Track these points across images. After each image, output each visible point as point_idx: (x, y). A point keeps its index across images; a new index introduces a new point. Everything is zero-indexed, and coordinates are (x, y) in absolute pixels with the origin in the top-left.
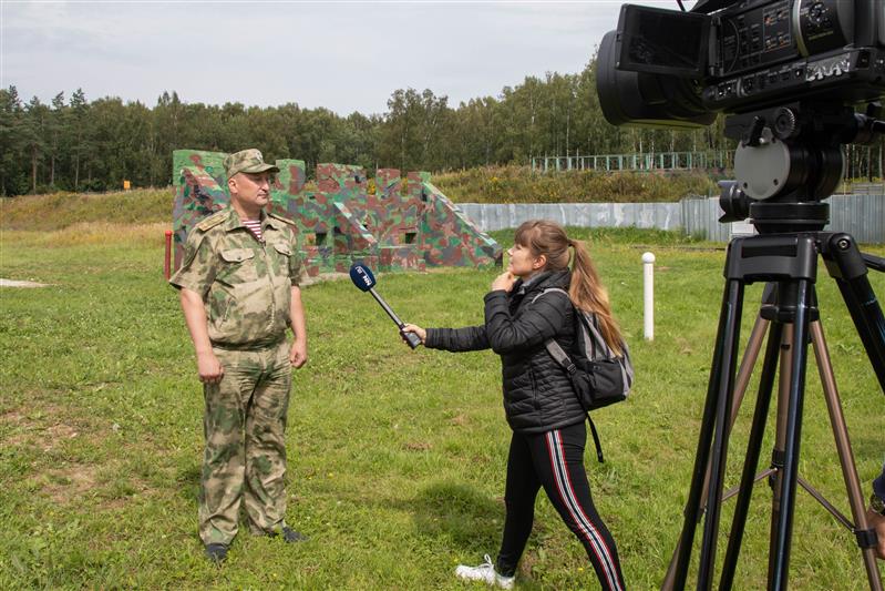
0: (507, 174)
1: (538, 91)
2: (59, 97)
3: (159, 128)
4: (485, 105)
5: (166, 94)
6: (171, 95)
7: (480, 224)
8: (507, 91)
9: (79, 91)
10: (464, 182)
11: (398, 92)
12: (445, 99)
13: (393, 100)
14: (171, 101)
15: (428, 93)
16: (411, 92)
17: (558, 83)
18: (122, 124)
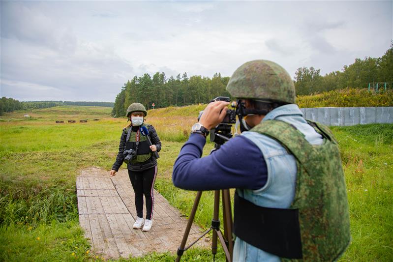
0: (353, 93)
1: (361, 65)
2: (179, 75)
3: (212, 85)
4: (336, 74)
5: (216, 74)
6: (218, 74)
7: (337, 121)
8: (345, 67)
9: (185, 73)
10: (326, 98)
11: (300, 69)
12: (318, 71)
13: (298, 72)
14: (218, 76)
15: (312, 69)
16: (305, 68)
17: (371, 61)
18: (198, 84)
